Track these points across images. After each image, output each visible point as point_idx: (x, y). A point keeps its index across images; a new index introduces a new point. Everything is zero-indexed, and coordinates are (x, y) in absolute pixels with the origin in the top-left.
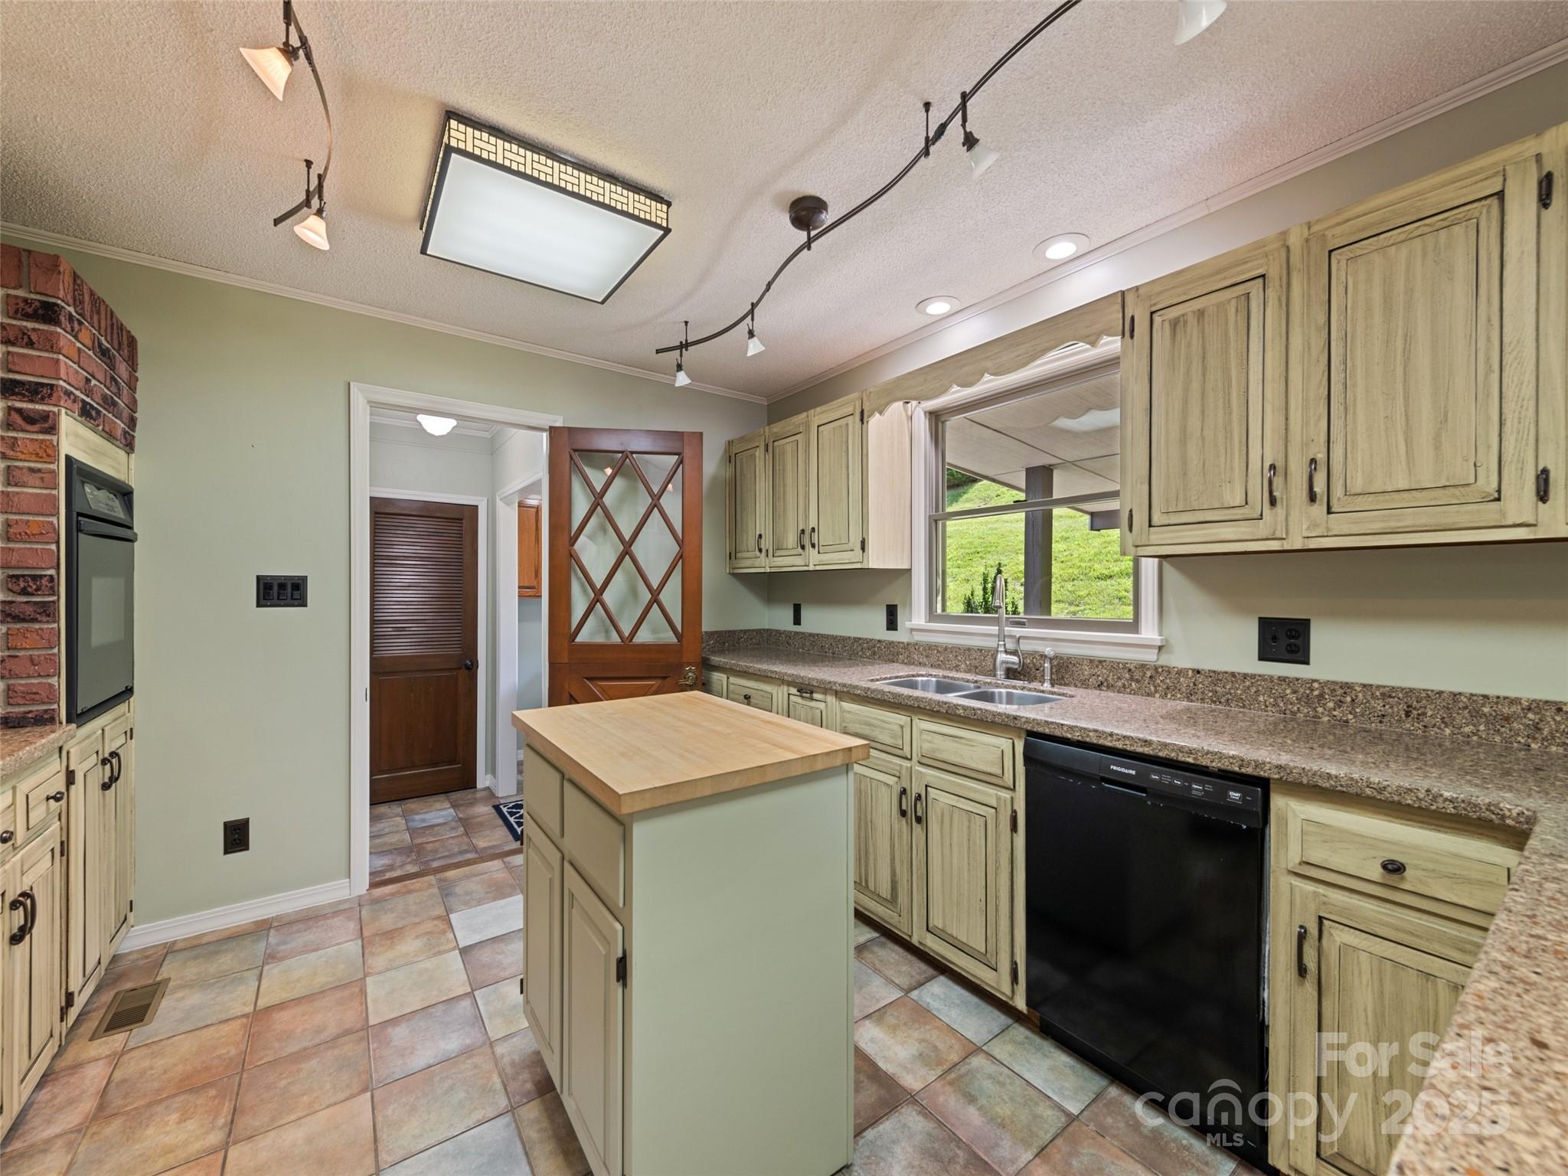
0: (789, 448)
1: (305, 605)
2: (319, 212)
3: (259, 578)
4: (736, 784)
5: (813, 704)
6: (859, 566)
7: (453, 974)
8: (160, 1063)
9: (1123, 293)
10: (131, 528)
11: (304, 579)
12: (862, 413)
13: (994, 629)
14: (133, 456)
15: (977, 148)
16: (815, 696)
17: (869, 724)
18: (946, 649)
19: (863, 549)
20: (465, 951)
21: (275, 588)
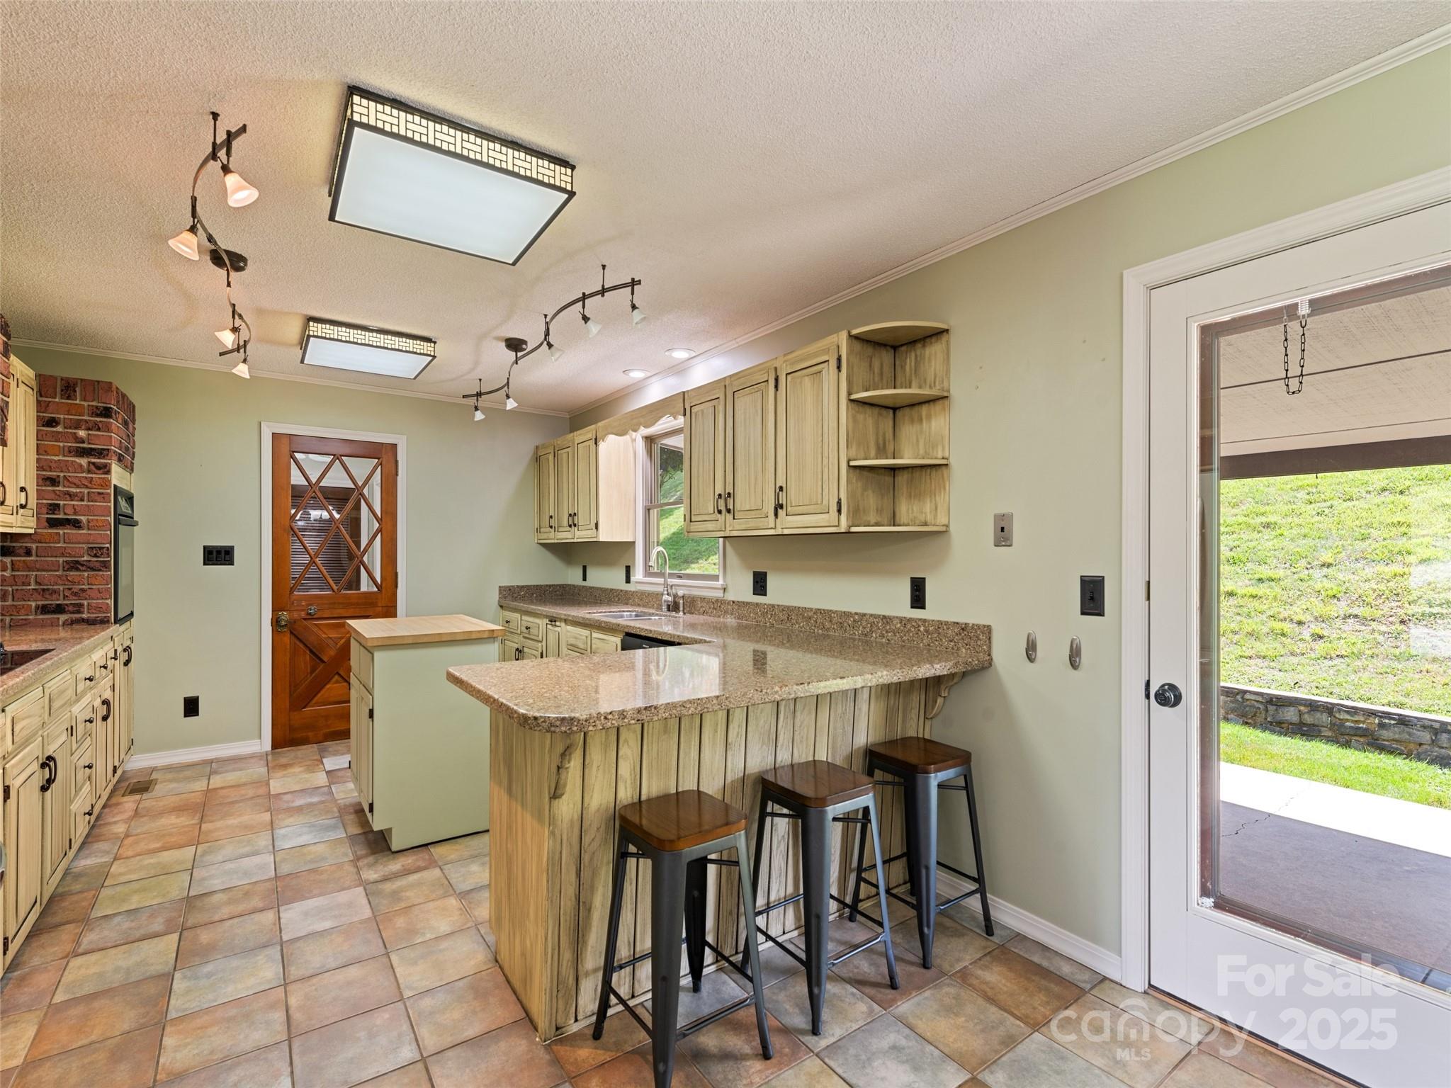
0: (565, 456)
1: (232, 564)
2: (245, 361)
3: (205, 547)
4: (425, 640)
5: (556, 629)
6: (595, 540)
7: (321, 779)
8: (161, 804)
9: (684, 393)
10: (132, 518)
11: (232, 548)
12: (596, 439)
13: (661, 580)
14: (133, 474)
15: (553, 349)
16: (558, 624)
17: (576, 638)
18: (649, 594)
19: (597, 528)
20: (328, 773)
21: (215, 553)
